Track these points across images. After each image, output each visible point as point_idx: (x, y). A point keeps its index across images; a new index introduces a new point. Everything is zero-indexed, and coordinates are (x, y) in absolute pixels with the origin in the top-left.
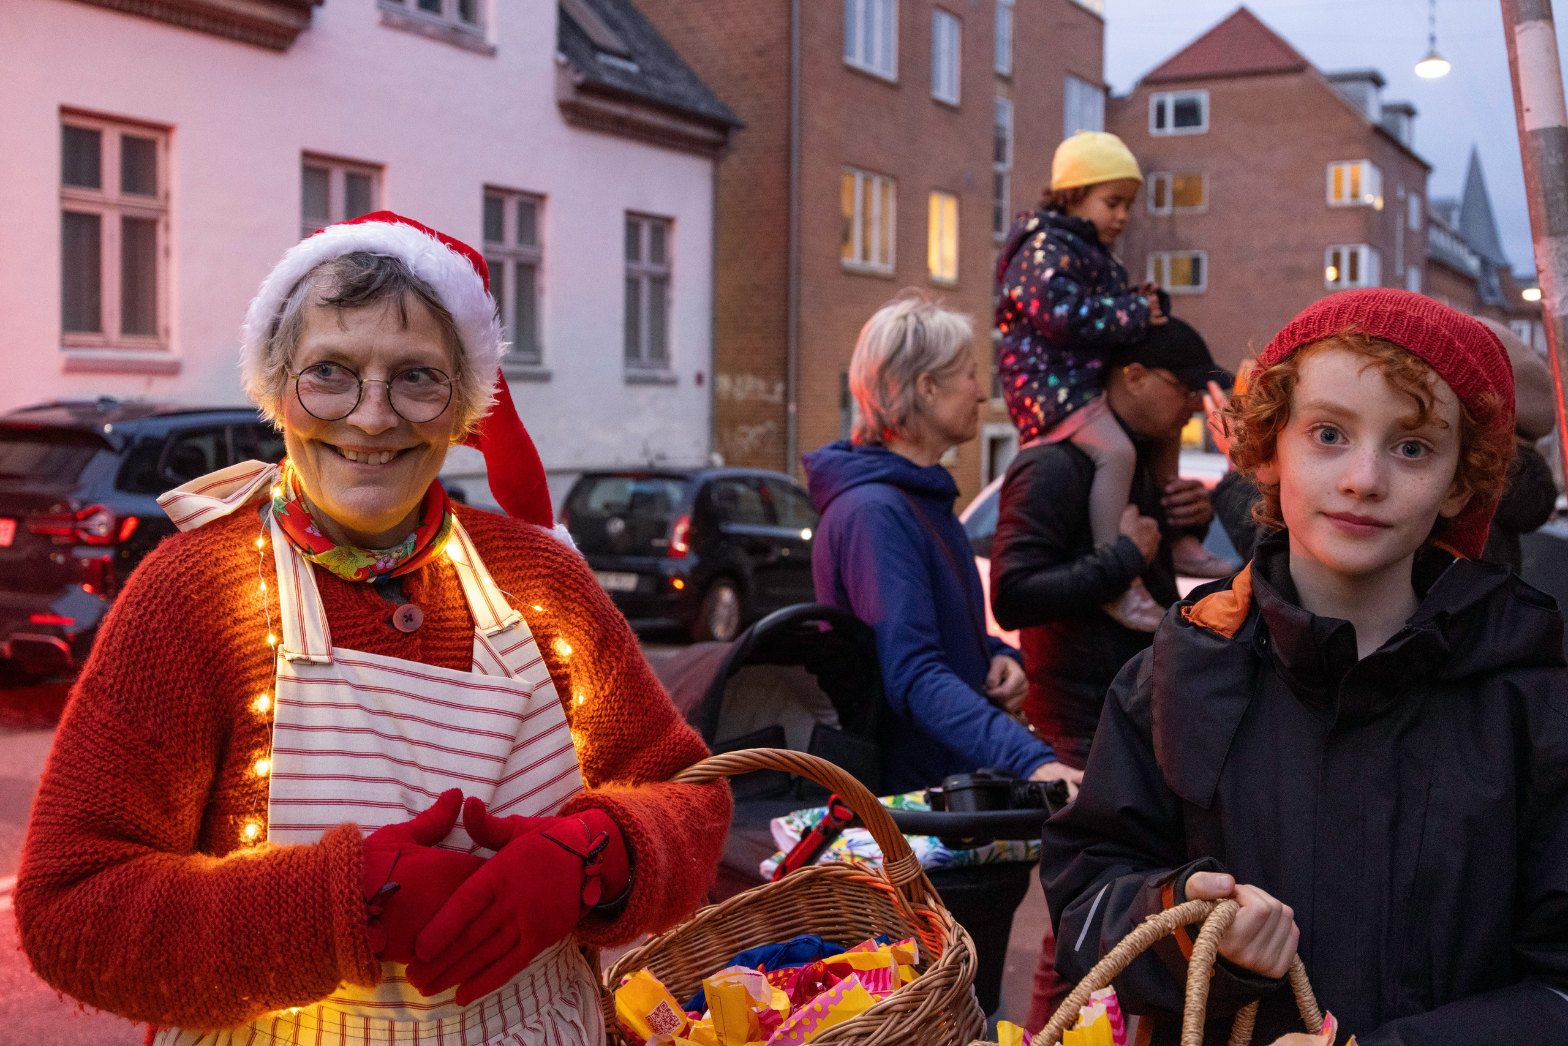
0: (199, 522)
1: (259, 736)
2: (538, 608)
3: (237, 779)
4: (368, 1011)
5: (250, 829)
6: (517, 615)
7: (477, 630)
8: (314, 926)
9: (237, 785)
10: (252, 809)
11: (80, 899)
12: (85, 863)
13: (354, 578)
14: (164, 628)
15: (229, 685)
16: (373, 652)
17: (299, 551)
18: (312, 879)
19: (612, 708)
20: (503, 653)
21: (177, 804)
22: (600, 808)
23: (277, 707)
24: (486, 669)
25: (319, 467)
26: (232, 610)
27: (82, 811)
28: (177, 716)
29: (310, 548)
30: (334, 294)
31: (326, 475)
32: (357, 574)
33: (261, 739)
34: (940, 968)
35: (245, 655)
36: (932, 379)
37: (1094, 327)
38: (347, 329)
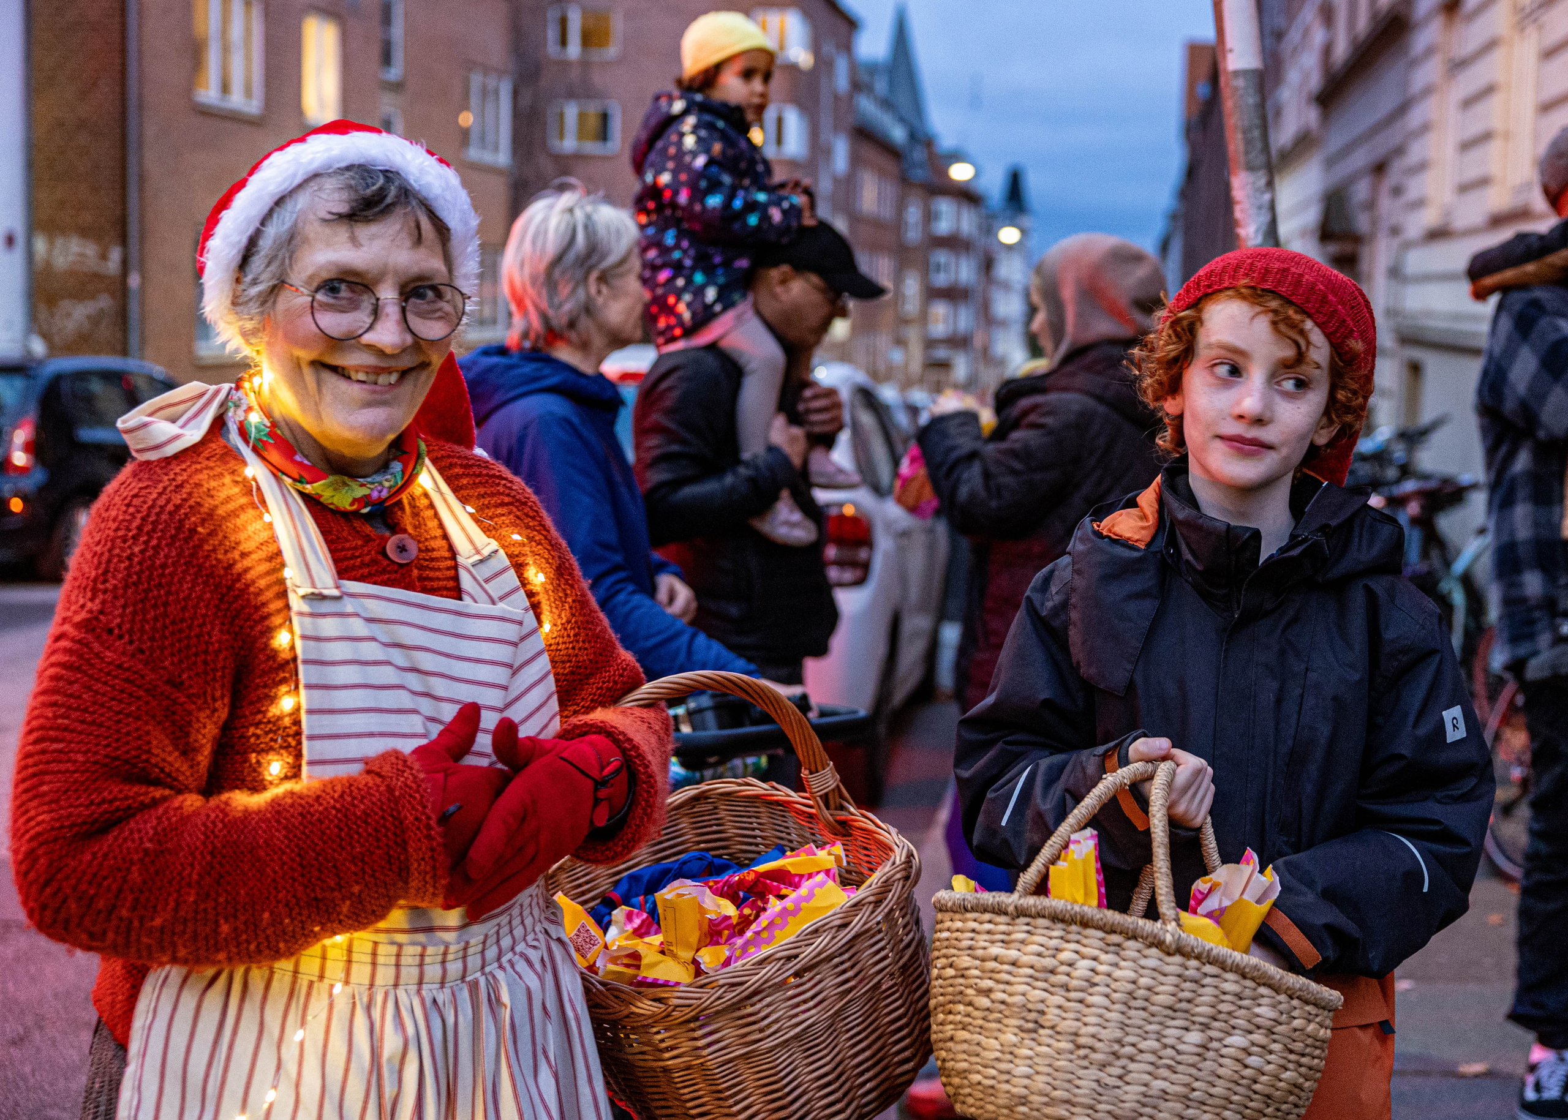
0: (171, 450)
1: (284, 672)
2: (516, 537)
3: (259, 717)
4: (401, 938)
5: (275, 767)
6: (494, 545)
7: (460, 559)
8: (388, 853)
9: (260, 722)
10: (277, 746)
11: (120, 846)
12: (117, 809)
13: (349, 508)
14: (173, 563)
15: (246, 621)
16: (375, 583)
17: (288, 481)
18: (381, 809)
19: (569, 636)
20: (487, 581)
21: (197, 745)
22: (599, 733)
23: (299, 644)
24: (476, 597)
25: (320, 391)
26: (238, 543)
27: (106, 756)
28: (196, 655)
29: (301, 476)
30: (343, 208)
31: (328, 397)
32: (352, 504)
33: (287, 675)
34: (898, 862)
35: (261, 590)
36: (603, 279)
37: (745, 224)
38: (361, 245)
